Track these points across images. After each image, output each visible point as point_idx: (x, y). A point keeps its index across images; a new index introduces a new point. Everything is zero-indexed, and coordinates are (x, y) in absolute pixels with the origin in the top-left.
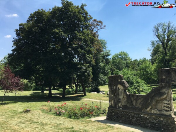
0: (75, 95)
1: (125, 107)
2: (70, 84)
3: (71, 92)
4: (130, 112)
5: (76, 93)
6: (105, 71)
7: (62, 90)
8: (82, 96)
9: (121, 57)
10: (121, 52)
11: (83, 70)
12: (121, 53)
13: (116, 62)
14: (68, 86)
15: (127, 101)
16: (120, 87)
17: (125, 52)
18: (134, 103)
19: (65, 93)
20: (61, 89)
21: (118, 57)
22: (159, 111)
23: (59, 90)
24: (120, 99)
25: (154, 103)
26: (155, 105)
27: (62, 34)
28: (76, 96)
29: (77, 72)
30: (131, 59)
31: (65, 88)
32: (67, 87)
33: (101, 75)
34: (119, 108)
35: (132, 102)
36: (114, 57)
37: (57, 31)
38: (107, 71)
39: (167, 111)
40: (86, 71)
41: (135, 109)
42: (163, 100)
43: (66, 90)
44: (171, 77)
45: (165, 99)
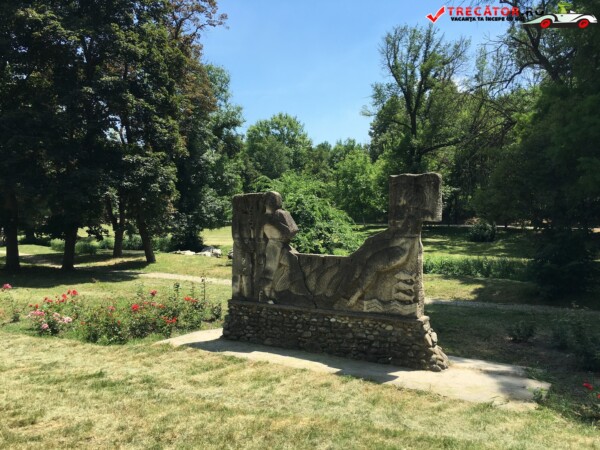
0: (112, 262)
1: (282, 297)
2: (93, 223)
3: (99, 252)
4: (297, 313)
5: (117, 254)
6: (223, 178)
7: (60, 245)
8: (140, 265)
9: (278, 132)
10: (277, 115)
11: (142, 172)
12: (278, 119)
13: (261, 149)
14: (87, 228)
15: (291, 277)
16: (270, 232)
17: (292, 116)
18: (312, 283)
20: (58, 241)
21: (268, 132)
22: (384, 303)
23: (48, 245)
24: (268, 272)
25: (369, 280)
26: (374, 287)
27: (55, 28)
28: (116, 267)
29: (122, 180)
30: (309, 143)
31: (71, 238)
32: (82, 233)
33: (209, 193)
34: (266, 299)
35: (305, 279)
36: (254, 132)
37: (34, 14)
38: (230, 177)
39: (404, 302)
40: (156, 176)
41: (313, 300)
42: (395, 271)
43: (77, 244)
44: (423, 201)
45: (401, 268)
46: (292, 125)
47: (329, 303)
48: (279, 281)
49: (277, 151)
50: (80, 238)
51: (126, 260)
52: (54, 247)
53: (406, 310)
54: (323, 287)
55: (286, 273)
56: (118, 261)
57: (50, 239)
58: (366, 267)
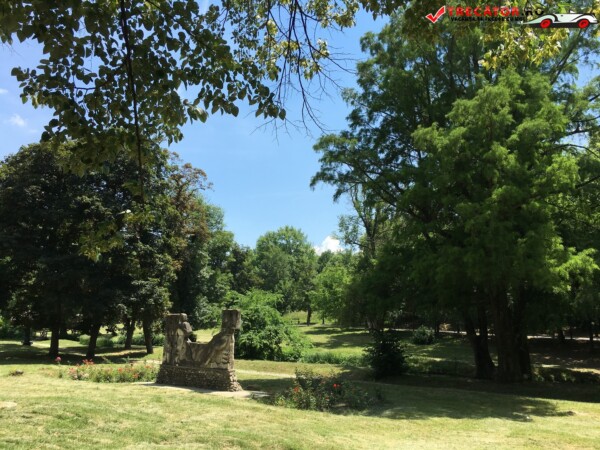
0: (122, 353)
1: (183, 362)
2: (111, 323)
3: (116, 346)
4: (187, 370)
5: (127, 347)
7: (87, 340)
8: (146, 354)
9: (284, 242)
10: (284, 228)
11: (143, 291)
12: (284, 232)
14: (106, 327)
15: (186, 354)
18: (194, 356)
19: (95, 346)
20: (86, 337)
21: (275, 243)
22: (218, 364)
23: (78, 340)
24: (177, 351)
25: (213, 354)
26: (215, 356)
27: (98, 207)
28: (125, 356)
29: (130, 296)
31: (95, 334)
32: (103, 330)
33: (203, 301)
34: (175, 363)
35: (191, 354)
36: (263, 242)
37: (87, 199)
39: (224, 363)
40: (152, 294)
41: (193, 363)
42: (222, 350)
43: (99, 339)
44: (232, 320)
45: (224, 349)
46: (297, 236)
47: (199, 364)
48: (182, 355)
49: (280, 259)
50: (101, 335)
51: (132, 352)
52: (82, 341)
53: (223, 366)
54: (197, 357)
55: (185, 351)
56: (127, 352)
57: (78, 335)
58: (212, 348)
